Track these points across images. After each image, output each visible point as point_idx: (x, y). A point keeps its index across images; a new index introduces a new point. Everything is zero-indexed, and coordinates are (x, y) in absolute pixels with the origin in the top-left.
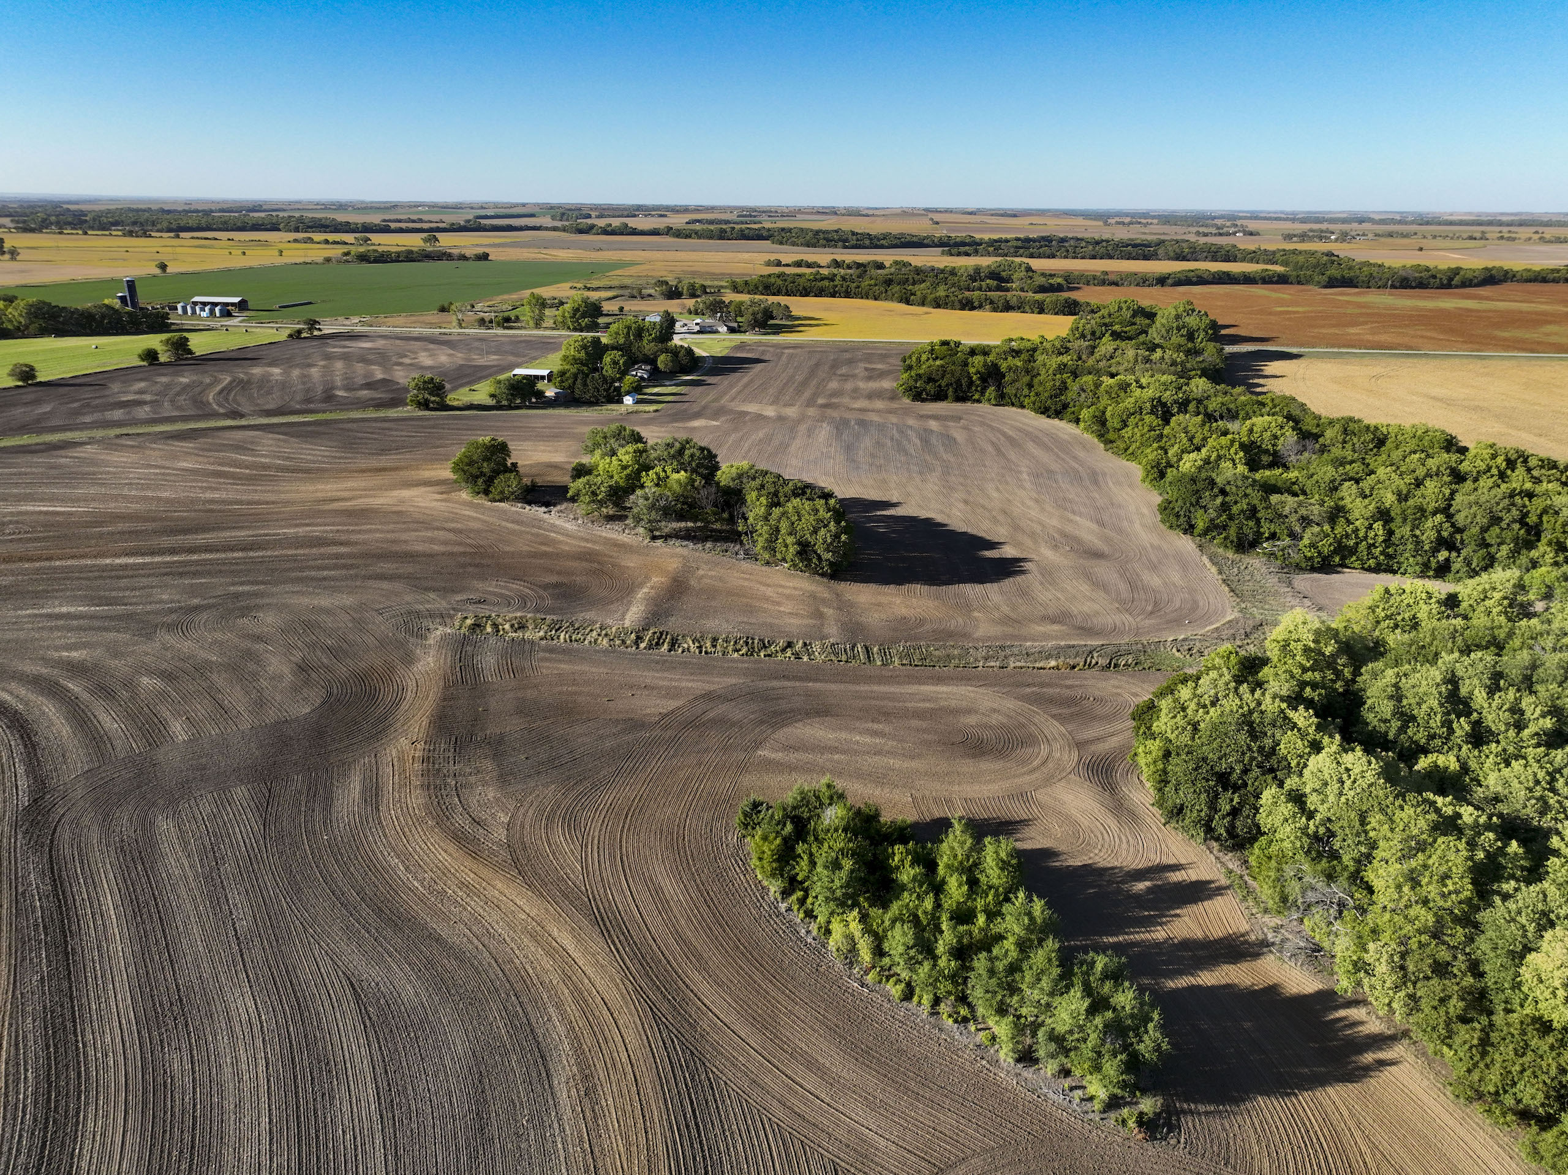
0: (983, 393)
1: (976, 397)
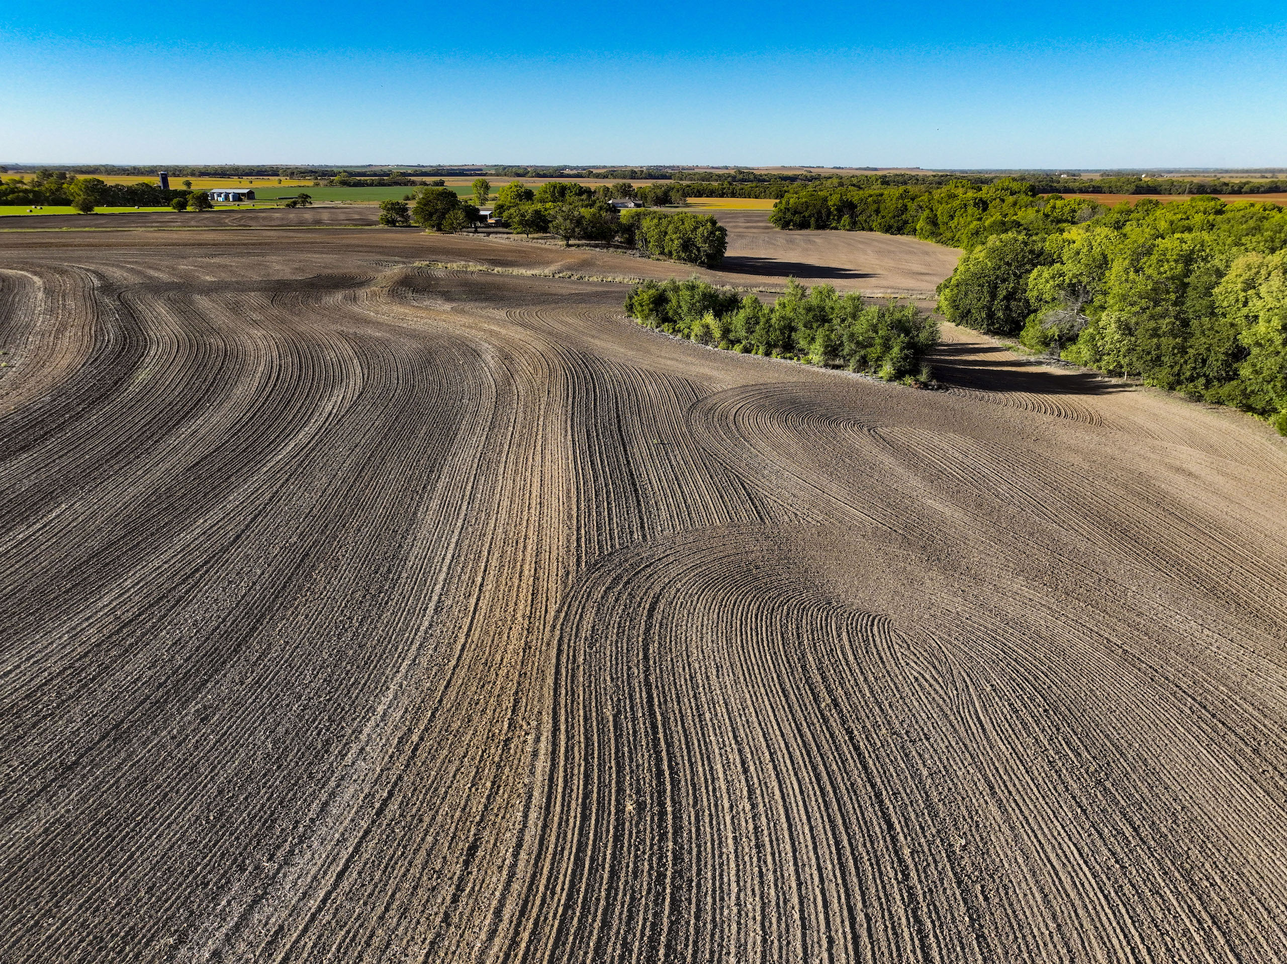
0: (839, 221)
1: (834, 225)
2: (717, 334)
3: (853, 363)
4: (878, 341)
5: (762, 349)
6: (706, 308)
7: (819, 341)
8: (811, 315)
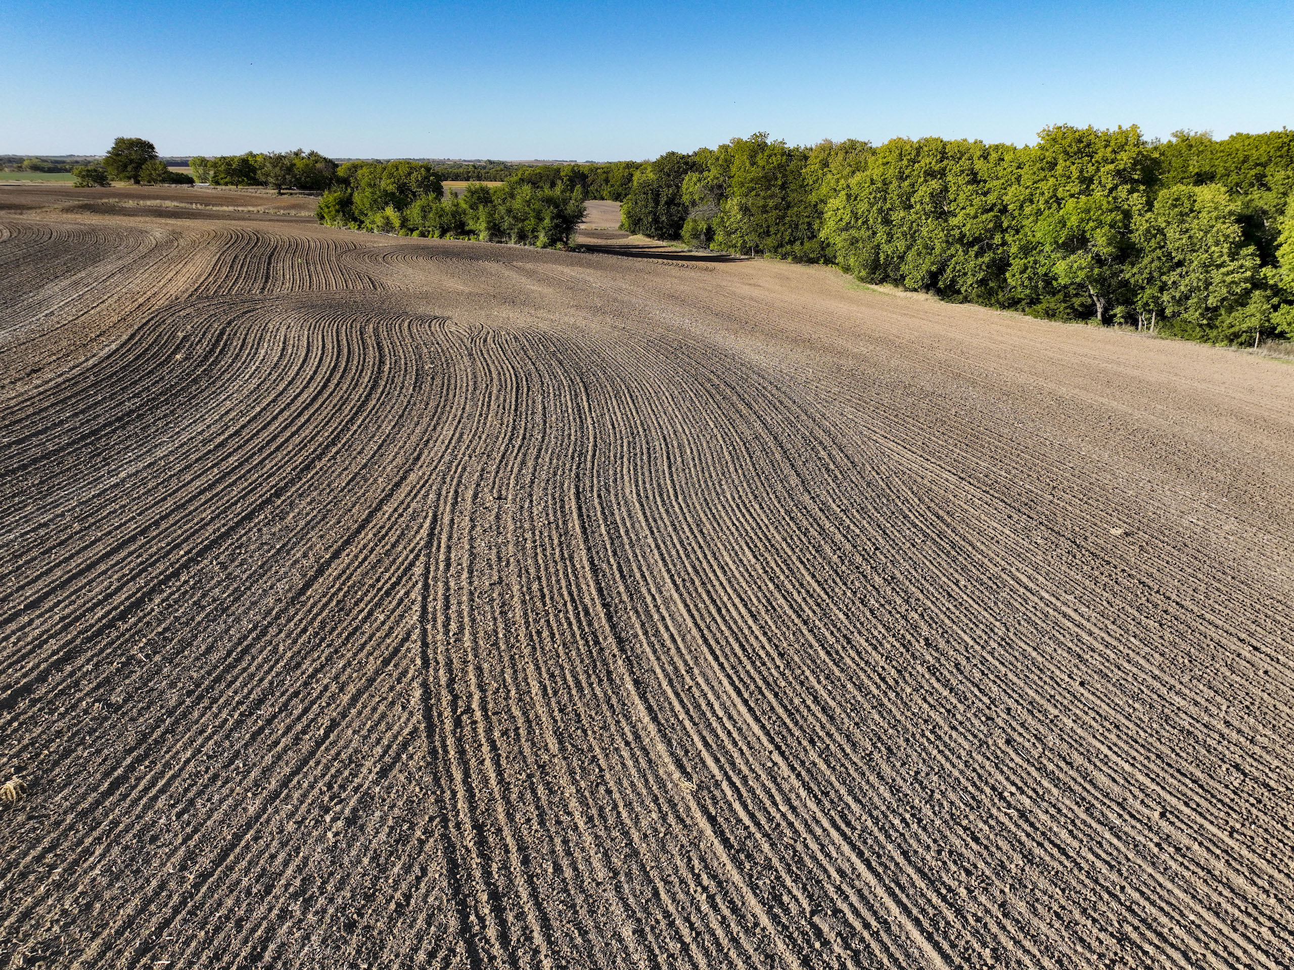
2: (397, 223)
3: (514, 238)
4: (532, 214)
5: (437, 233)
6: (387, 204)
7: (483, 218)
8: (475, 196)
